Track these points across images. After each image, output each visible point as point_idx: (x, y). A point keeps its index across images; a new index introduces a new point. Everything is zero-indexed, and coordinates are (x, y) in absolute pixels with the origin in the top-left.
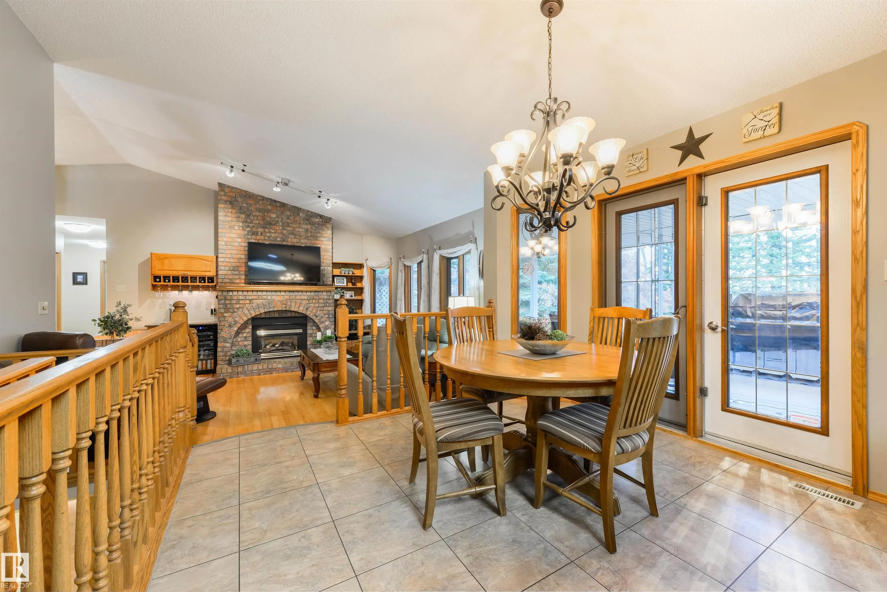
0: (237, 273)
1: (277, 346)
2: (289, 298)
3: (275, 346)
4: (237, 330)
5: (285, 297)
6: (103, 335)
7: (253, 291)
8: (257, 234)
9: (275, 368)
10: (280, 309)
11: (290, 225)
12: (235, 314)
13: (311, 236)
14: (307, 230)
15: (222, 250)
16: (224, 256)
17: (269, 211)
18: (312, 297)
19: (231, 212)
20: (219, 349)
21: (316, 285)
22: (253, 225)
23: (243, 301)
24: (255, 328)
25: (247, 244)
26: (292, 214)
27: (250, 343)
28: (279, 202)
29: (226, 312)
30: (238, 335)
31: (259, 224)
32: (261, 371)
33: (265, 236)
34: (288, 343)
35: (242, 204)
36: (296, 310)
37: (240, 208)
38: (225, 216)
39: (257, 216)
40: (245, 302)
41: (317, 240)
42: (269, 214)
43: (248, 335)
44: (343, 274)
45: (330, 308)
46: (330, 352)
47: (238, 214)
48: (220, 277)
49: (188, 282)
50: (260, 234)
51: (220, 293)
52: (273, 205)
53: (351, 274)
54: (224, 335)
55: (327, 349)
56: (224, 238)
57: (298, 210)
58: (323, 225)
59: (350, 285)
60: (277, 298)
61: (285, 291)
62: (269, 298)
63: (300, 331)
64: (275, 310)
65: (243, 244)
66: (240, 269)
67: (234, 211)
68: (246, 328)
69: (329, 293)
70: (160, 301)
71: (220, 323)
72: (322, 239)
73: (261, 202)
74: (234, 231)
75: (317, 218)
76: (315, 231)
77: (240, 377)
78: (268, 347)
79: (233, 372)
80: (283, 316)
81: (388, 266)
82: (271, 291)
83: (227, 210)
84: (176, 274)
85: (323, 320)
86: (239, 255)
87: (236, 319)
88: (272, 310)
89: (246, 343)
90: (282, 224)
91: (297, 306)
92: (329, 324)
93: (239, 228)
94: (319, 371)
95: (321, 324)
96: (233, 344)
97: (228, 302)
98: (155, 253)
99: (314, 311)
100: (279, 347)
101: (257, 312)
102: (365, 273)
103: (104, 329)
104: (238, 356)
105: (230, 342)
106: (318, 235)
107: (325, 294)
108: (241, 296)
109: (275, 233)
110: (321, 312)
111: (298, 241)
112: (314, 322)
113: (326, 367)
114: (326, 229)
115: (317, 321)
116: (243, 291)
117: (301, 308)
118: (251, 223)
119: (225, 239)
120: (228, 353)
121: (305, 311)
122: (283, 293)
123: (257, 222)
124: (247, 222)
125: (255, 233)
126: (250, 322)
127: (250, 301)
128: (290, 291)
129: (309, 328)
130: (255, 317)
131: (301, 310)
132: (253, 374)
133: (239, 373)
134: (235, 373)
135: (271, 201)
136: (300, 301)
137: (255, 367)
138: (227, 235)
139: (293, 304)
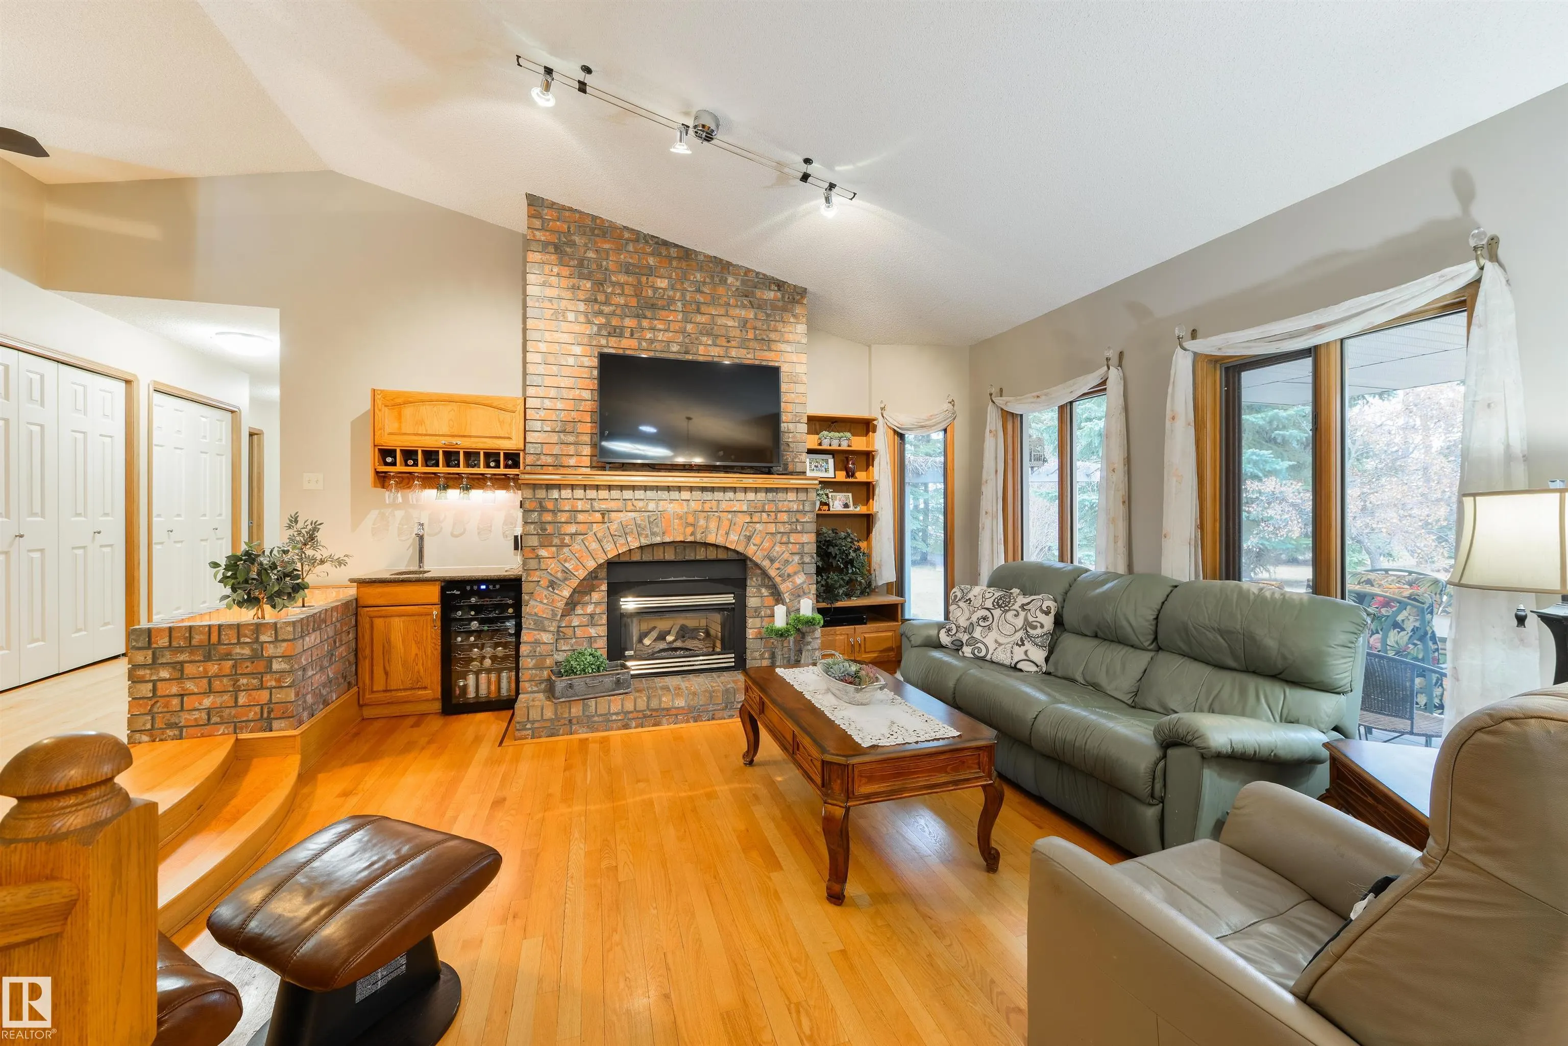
0: (571, 439)
1: (670, 638)
2: (700, 508)
3: (664, 639)
4: (571, 596)
5: (692, 504)
6: (229, 607)
7: (610, 488)
8: (621, 336)
9: (668, 710)
10: (680, 538)
11: (704, 309)
12: (566, 550)
13: (756, 339)
14: (744, 323)
15: (535, 378)
16: (541, 392)
17: (651, 272)
18: (760, 504)
19: (558, 275)
20: (524, 649)
21: (769, 473)
22: (612, 308)
23: (586, 514)
24: (615, 591)
25: (596, 360)
26: (708, 280)
27: (603, 631)
28: (676, 246)
29: (542, 546)
30: (574, 609)
31: (626, 305)
32: (631, 716)
33: (640, 339)
34: (696, 630)
35: (585, 253)
36: (720, 541)
37: (581, 264)
38: (543, 284)
39: (621, 285)
40: (590, 519)
41: (770, 350)
42: (651, 279)
43: (598, 611)
44: (825, 446)
45: (805, 535)
46: (859, 696)
47: (575, 281)
48: (530, 449)
49: (458, 465)
50: (627, 334)
51: (528, 493)
52: (660, 254)
53: (844, 447)
54: (536, 610)
55: (851, 688)
56: (540, 344)
57: (722, 268)
58: (784, 309)
59: (841, 476)
60: (672, 508)
61: (691, 489)
62: (650, 508)
63: (729, 599)
64: (667, 540)
65: (587, 362)
66: (580, 428)
67: (566, 271)
68: (592, 589)
69: (802, 496)
70: (399, 514)
71: (528, 575)
72: (783, 347)
73: (631, 247)
74: (564, 326)
75: (770, 289)
76: (765, 327)
77: (576, 733)
78: (647, 642)
79: (558, 718)
80: (687, 558)
81: (943, 426)
82: (657, 488)
83: (547, 268)
84: (430, 443)
85: (790, 569)
86: (578, 392)
87: (567, 565)
88: (658, 540)
89: (593, 632)
90: (684, 305)
91: (722, 532)
92: (803, 583)
93: (576, 319)
94: (849, 794)
95: (784, 581)
96: (560, 635)
97: (548, 517)
98: (382, 391)
99: (766, 545)
100: (674, 641)
101: (622, 545)
102: (880, 442)
103: (234, 589)
104: (571, 671)
105: (552, 629)
106: (773, 336)
107: (791, 496)
108: (580, 503)
109: (666, 331)
110: (784, 548)
111: (722, 353)
112: (765, 574)
113: (871, 779)
114: (792, 320)
115: (772, 573)
116: (585, 487)
117: (733, 537)
118: (606, 303)
119: (543, 347)
120: (548, 661)
121: (744, 544)
122: (685, 495)
123: (622, 302)
124: (596, 300)
125: (616, 332)
126: (603, 574)
127: (603, 515)
128: (703, 489)
129: (751, 591)
130: (616, 560)
131: (734, 541)
132: (610, 724)
133: (574, 721)
134: (563, 722)
135: (657, 243)
136: (730, 516)
137: (616, 704)
138: (548, 336)
139: (713, 525)
